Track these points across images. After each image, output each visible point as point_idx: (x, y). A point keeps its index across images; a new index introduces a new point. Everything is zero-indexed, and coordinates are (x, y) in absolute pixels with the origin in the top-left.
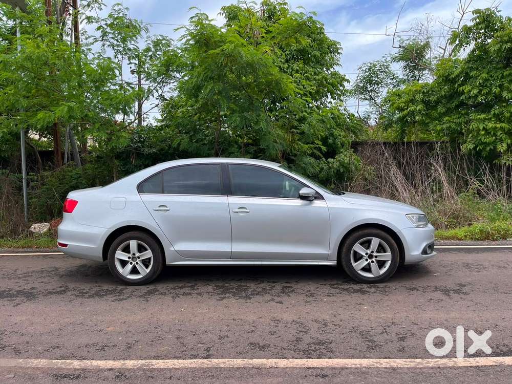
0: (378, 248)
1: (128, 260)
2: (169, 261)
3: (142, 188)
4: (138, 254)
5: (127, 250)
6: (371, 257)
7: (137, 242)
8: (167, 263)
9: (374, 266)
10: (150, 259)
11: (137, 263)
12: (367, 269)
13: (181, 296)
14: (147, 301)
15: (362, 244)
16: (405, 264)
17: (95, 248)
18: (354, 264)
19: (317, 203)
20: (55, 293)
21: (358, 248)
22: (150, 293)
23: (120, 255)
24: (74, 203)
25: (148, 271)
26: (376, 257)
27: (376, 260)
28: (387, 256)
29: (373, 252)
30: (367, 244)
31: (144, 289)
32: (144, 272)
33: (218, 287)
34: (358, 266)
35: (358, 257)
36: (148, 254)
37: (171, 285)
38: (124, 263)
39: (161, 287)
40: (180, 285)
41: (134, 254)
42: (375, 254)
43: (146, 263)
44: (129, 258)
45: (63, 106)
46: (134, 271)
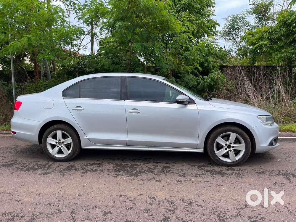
0: (235, 141)
1: (55, 144)
2: (83, 146)
3: (65, 94)
4: (62, 140)
5: (55, 137)
6: (229, 147)
7: (62, 132)
8: (82, 147)
9: (231, 154)
10: (71, 143)
11: (62, 147)
12: (226, 156)
13: (89, 172)
14: (64, 175)
15: (223, 137)
16: (256, 153)
17: (34, 135)
18: (217, 152)
19: (190, 107)
20: (6, 165)
21: (220, 140)
22: (69, 168)
23: (50, 140)
24: (20, 104)
25: (69, 152)
26: (233, 147)
27: (233, 150)
28: (242, 147)
29: (231, 143)
30: (226, 138)
31: (66, 165)
32: (67, 152)
33: (117, 165)
34: (219, 153)
35: (219, 147)
36: (69, 140)
37: (85, 162)
38: (53, 146)
39: (78, 164)
40: (92, 163)
41: (60, 140)
42: (232, 145)
43: (68, 146)
44: (56, 143)
45: (24, 38)
46: (60, 152)
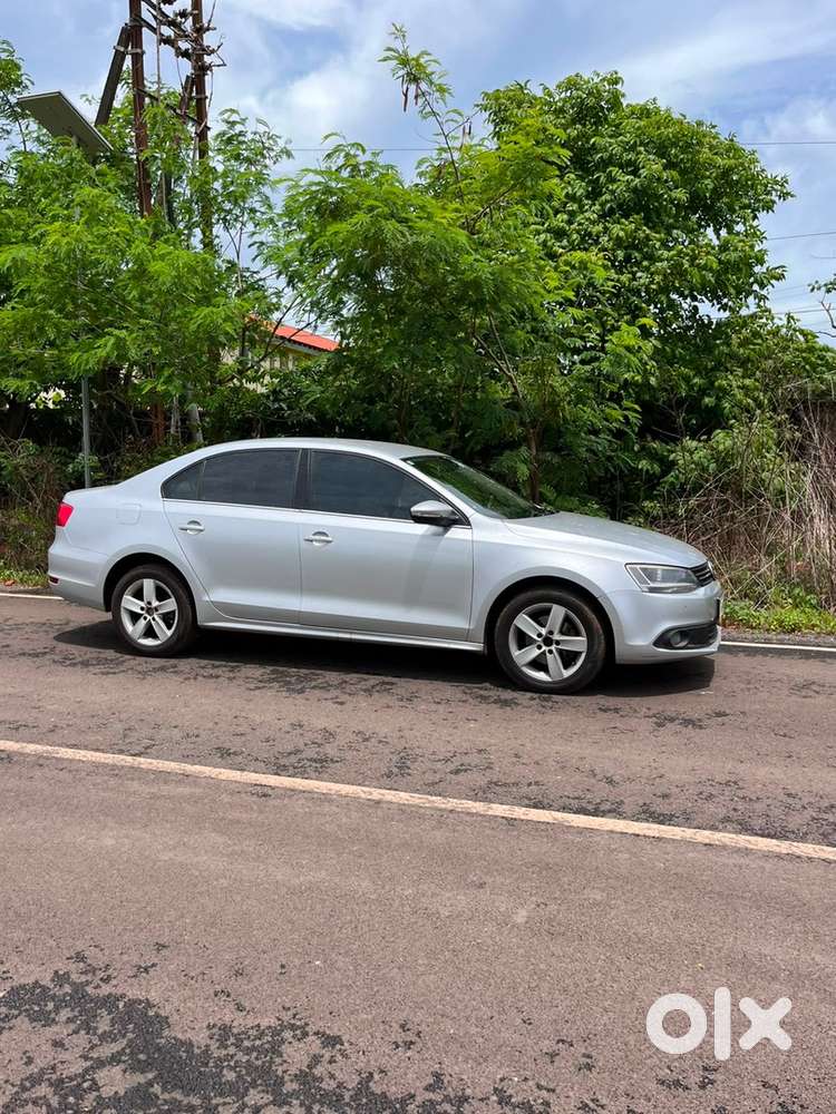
0: (563, 625)
1: (140, 612)
2: (205, 620)
3: (170, 489)
4: (155, 603)
5: (139, 595)
6: (548, 642)
7: (156, 584)
8: (198, 623)
9: (553, 661)
10: (174, 612)
11: (154, 619)
12: (539, 664)
17: (95, 584)
18: (515, 653)
19: (456, 533)
20: (30, 655)
21: (524, 622)
22: (163, 669)
23: (130, 603)
24: (69, 510)
25: (169, 633)
26: (558, 643)
27: (557, 649)
28: (579, 643)
29: (551, 633)
31: (159, 662)
32: (165, 633)
33: (273, 672)
34: (522, 657)
35: (523, 641)
36: (171, 605)
37: (204, 662)
38: (135, 617)
39: (186, 664)
40: (217, 663)
41: (149, 603)
42: (556, 637)
43: (168, 619)
44: (142, 609)
46: (150, 632)
